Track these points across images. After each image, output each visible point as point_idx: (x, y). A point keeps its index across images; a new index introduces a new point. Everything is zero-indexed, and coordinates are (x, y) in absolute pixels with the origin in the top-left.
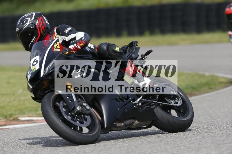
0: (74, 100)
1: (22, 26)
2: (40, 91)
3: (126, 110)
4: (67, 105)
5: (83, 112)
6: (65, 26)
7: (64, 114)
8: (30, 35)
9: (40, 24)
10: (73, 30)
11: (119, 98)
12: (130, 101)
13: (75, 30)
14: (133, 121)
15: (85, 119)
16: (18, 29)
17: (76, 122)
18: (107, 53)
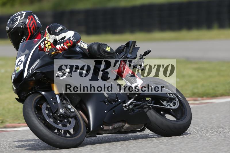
0: (58, 102)
1: (12, 25)
2: (24, 92)
3: (114, 113)
4: (50, 107)
5: (67, 115)
6: (56, 25)
7: (46, 116)
8: (20, 34)
9: (30, 22)
10: (64, 29)
11: (107, 100)
12: (120, 103)
13: (66, 29)
14: (123, 124)
15: (69, 122)
16: (8, 29)
17: (58, 125)
18: (98, 53)
